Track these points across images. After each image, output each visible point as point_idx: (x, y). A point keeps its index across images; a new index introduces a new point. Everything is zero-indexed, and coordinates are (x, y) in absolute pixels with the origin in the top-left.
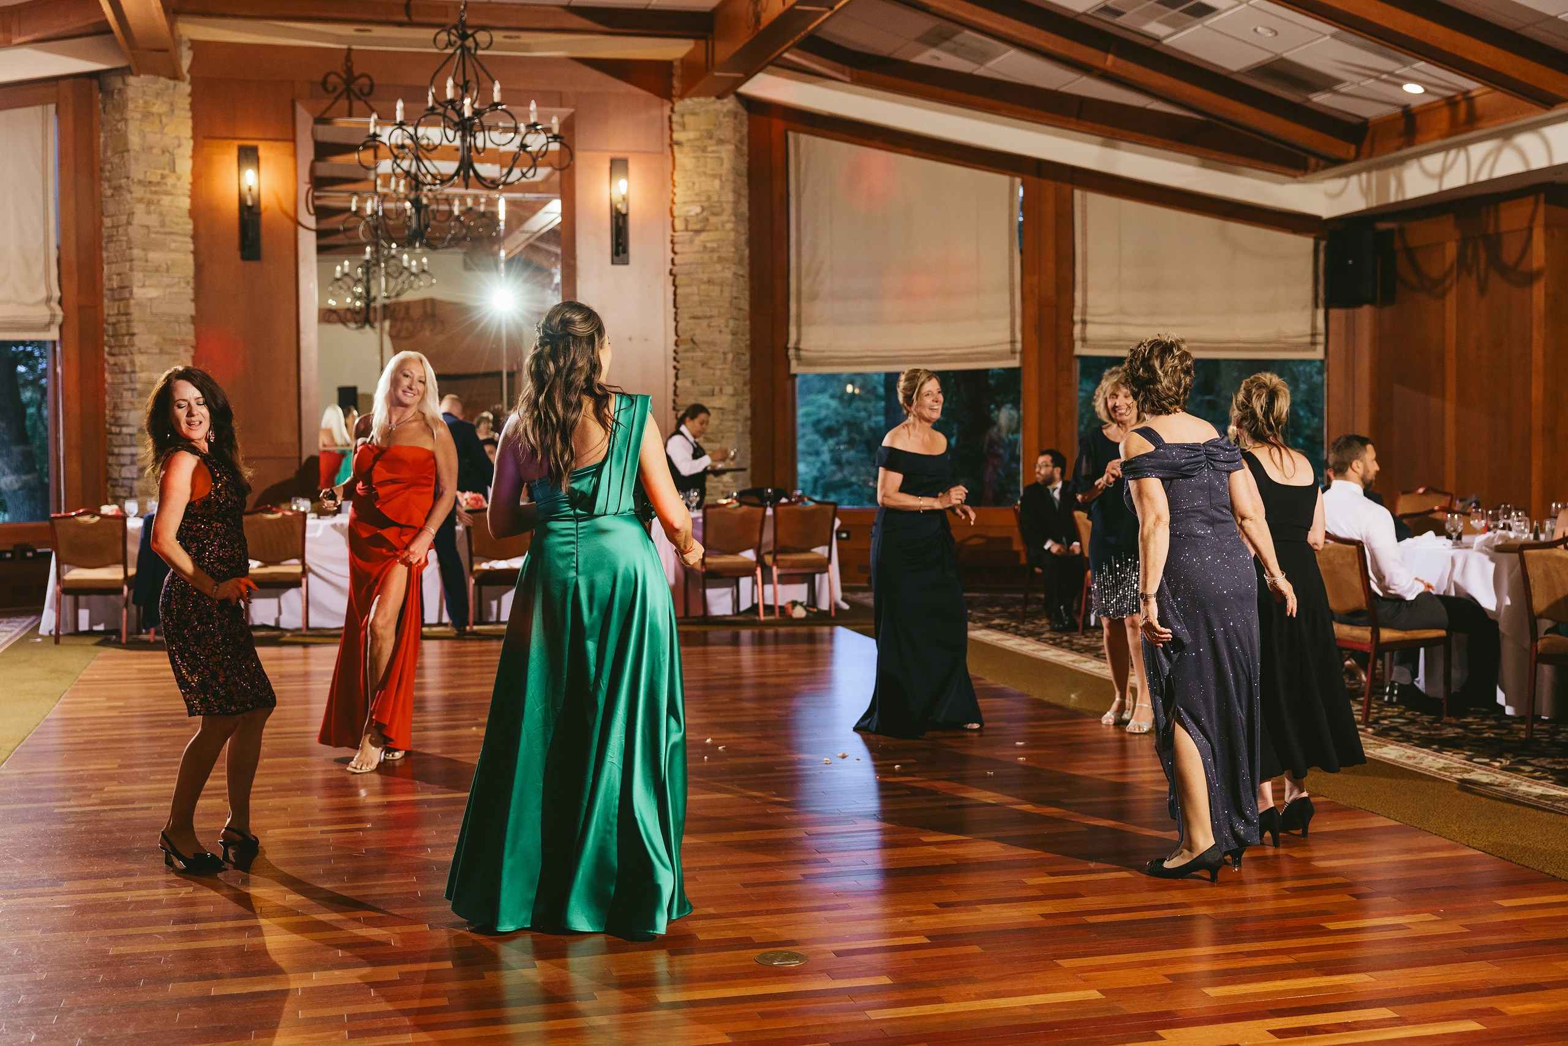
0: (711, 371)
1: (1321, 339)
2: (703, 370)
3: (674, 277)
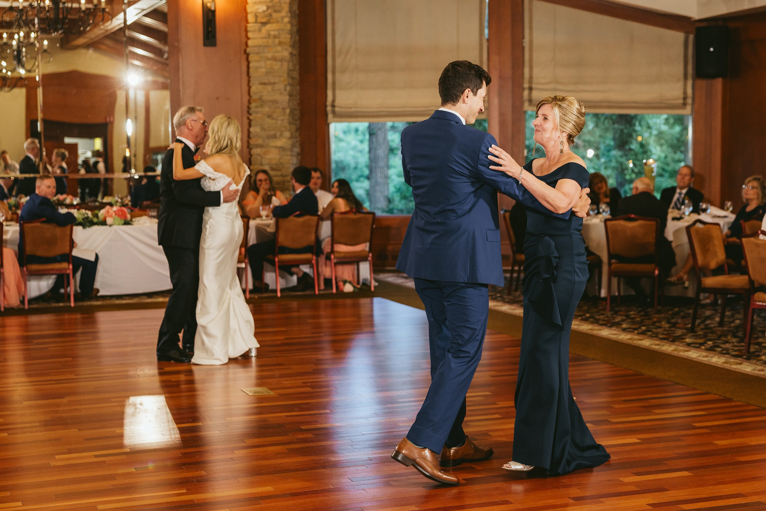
0: (274, 121)
1: (689, 101)
2: (269, 121)
3: (247, 55)
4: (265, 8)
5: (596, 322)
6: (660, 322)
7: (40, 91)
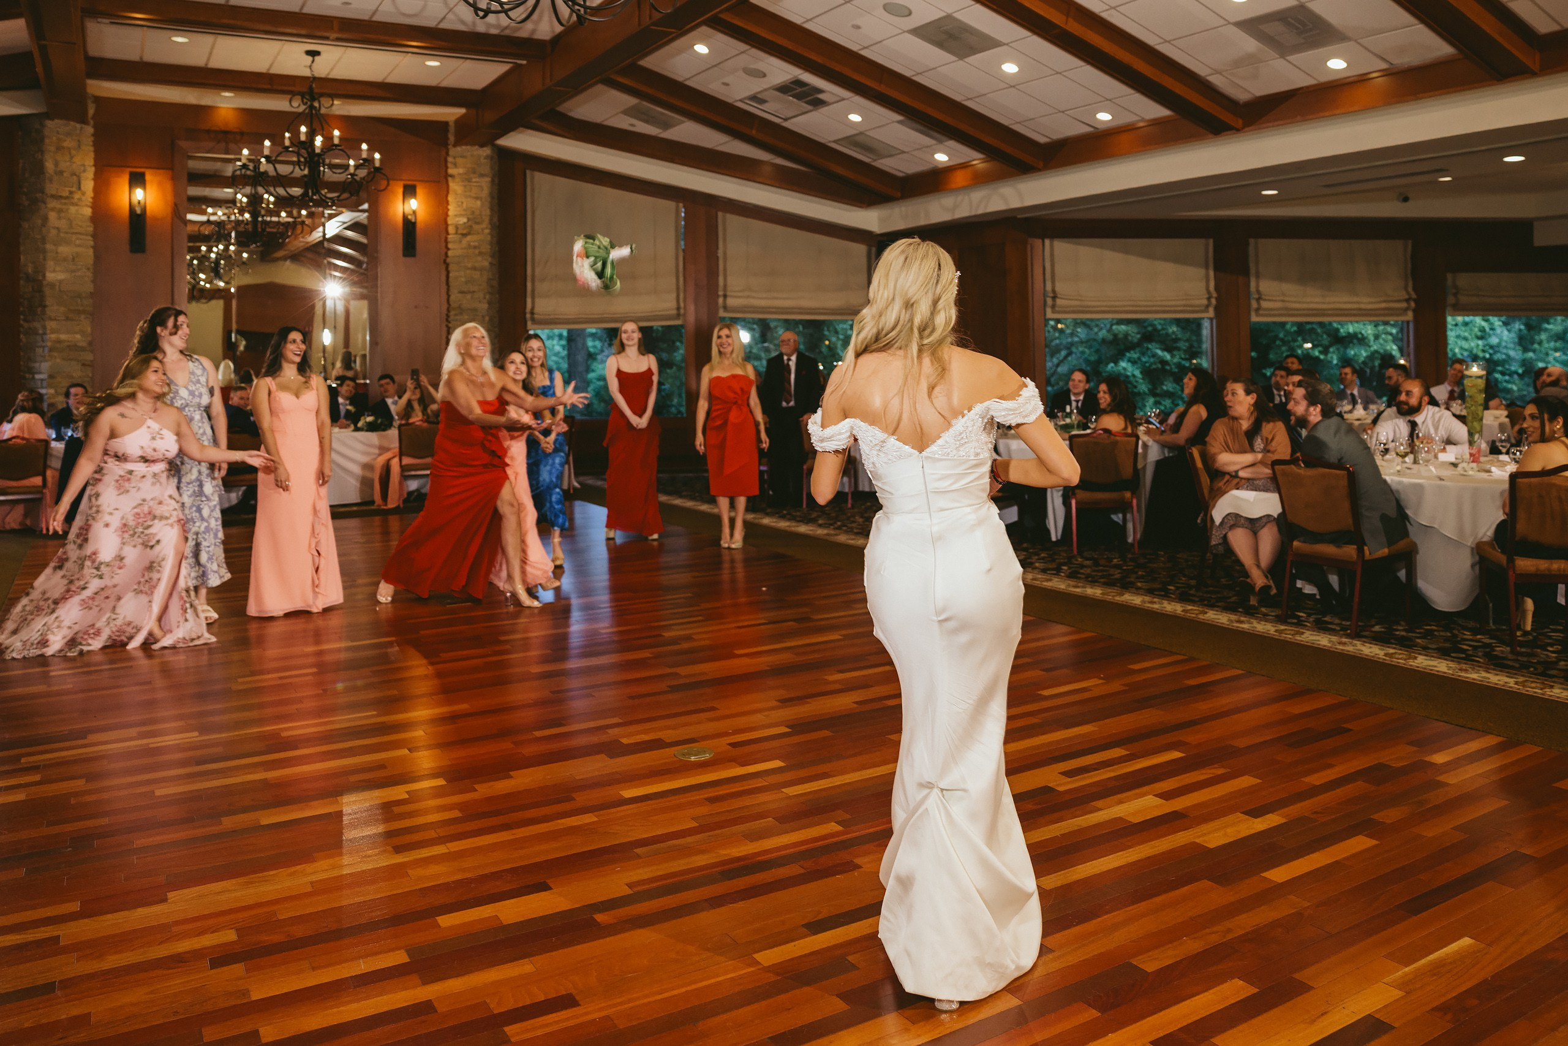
3: (447, 265)
4: (465, 220)
5: (793, 518)
6: (854, 516)
7: (234, 303)
